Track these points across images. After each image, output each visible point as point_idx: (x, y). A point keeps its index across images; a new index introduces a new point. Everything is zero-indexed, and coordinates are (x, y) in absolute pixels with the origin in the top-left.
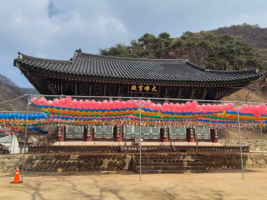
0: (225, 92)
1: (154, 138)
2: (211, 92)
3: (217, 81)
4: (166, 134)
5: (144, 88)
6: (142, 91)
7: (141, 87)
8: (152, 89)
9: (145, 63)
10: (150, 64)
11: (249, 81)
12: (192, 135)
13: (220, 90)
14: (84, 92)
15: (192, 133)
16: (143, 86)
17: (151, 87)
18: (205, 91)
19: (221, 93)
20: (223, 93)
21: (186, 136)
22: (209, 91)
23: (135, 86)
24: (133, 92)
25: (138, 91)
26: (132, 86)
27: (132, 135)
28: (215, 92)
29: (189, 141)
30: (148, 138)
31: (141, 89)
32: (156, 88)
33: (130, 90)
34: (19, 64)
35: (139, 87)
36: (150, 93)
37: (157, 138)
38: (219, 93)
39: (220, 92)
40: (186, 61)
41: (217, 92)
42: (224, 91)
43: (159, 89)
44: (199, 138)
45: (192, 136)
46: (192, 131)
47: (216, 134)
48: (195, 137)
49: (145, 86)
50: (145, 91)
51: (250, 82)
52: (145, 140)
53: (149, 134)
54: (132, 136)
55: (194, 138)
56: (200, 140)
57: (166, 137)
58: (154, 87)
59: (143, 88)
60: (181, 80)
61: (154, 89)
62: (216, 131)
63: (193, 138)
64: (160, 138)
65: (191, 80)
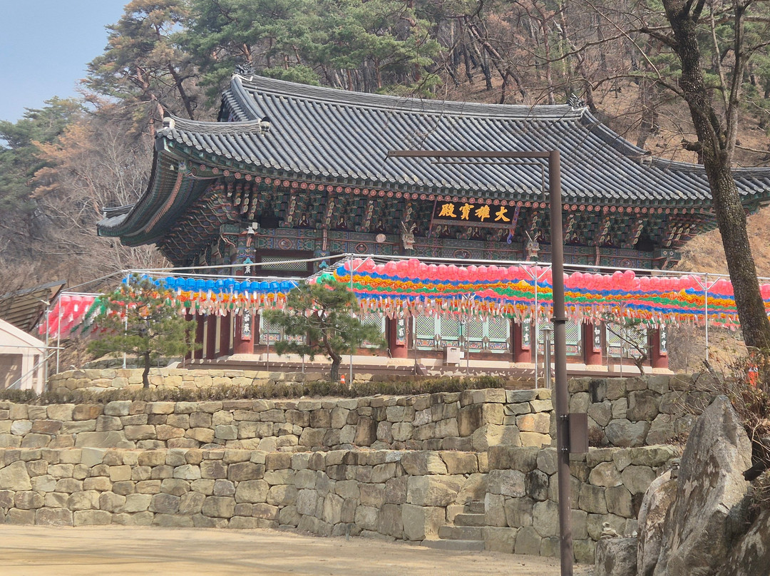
0: (693, 226)
1: (493, 351)
2: (656, 224)
3: (673, 199)
4: (527, 339)
5: (476, 211)
6: (467, 218)
7: (466, 210)
8: (497, 214)
9: (453, 118)
10: (467, 119)
11: (758, 201)
12: (597, 344)
13: (681, 220)
14: (304, 217)
15: (597, 339)
16: (472, 206)
17: (494, 209)
18: (640, 222)
19: (682, 229)
20: (688, 229)
21: (579, 348)
22: (649, 223)
23: (452, 206)
24: (444, 222)
25: (458, 218)
26: (443, 206)
27: (436, 342)
28: (668, 227)
29: (587, 362)
30: (479, 351)
31: (465, 215)
32: (506, 211)
33: (437, 217)
34: (171, 145)
35: (460, 209)
36: (489, 226)
37: (502, 352)
38: (678, 228)
39: (681, 227)
40: (580, 112)
41: (673, 227)
42: (690, 225)
43: (516, 216)
44: (616, 354)
45: (597, 349)
46: (598, 335)
47: (664, 343)
48: (604, 351)
49: (478, 206)
50: (478, 219)
51: (762, 203)
52: (469, 356)
53: (480, 339)
54: (436, 344)
55: (601, 353)
56: (616, 361)
57: (528, 349)
58: (502, 208)
59: (472, 212)
60: (578, 195)
61: (500, 214)
62: (664, 335)
63: (598, 353)
64: (509, 351)
65: (604, 196)
